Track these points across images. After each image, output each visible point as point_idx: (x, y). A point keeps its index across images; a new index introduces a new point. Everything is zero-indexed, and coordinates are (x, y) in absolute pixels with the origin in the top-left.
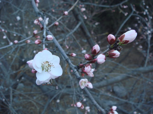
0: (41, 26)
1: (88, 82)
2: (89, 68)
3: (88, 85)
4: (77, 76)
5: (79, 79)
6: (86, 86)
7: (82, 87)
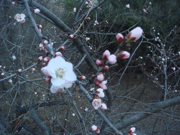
0: (46, 52)
1: (102, 103)
2: (101, 76)
3: (101, 106)
4: (89, 99)
5: (91, 101)
6: (100, 107)
7: (96, 108)
